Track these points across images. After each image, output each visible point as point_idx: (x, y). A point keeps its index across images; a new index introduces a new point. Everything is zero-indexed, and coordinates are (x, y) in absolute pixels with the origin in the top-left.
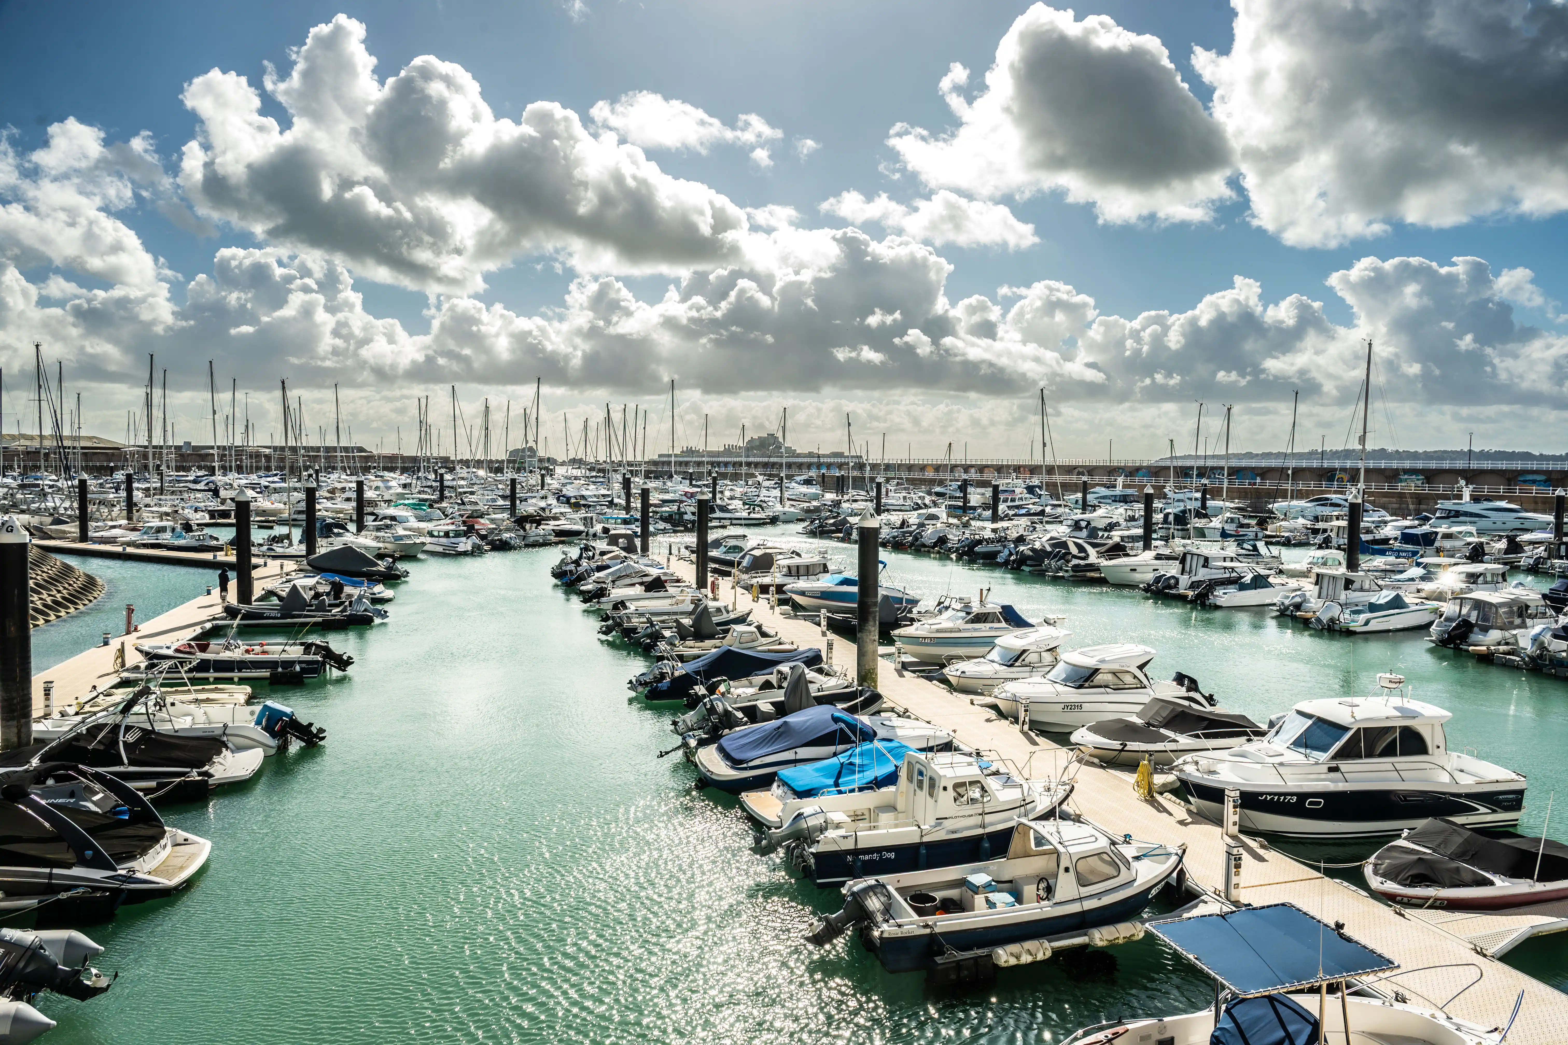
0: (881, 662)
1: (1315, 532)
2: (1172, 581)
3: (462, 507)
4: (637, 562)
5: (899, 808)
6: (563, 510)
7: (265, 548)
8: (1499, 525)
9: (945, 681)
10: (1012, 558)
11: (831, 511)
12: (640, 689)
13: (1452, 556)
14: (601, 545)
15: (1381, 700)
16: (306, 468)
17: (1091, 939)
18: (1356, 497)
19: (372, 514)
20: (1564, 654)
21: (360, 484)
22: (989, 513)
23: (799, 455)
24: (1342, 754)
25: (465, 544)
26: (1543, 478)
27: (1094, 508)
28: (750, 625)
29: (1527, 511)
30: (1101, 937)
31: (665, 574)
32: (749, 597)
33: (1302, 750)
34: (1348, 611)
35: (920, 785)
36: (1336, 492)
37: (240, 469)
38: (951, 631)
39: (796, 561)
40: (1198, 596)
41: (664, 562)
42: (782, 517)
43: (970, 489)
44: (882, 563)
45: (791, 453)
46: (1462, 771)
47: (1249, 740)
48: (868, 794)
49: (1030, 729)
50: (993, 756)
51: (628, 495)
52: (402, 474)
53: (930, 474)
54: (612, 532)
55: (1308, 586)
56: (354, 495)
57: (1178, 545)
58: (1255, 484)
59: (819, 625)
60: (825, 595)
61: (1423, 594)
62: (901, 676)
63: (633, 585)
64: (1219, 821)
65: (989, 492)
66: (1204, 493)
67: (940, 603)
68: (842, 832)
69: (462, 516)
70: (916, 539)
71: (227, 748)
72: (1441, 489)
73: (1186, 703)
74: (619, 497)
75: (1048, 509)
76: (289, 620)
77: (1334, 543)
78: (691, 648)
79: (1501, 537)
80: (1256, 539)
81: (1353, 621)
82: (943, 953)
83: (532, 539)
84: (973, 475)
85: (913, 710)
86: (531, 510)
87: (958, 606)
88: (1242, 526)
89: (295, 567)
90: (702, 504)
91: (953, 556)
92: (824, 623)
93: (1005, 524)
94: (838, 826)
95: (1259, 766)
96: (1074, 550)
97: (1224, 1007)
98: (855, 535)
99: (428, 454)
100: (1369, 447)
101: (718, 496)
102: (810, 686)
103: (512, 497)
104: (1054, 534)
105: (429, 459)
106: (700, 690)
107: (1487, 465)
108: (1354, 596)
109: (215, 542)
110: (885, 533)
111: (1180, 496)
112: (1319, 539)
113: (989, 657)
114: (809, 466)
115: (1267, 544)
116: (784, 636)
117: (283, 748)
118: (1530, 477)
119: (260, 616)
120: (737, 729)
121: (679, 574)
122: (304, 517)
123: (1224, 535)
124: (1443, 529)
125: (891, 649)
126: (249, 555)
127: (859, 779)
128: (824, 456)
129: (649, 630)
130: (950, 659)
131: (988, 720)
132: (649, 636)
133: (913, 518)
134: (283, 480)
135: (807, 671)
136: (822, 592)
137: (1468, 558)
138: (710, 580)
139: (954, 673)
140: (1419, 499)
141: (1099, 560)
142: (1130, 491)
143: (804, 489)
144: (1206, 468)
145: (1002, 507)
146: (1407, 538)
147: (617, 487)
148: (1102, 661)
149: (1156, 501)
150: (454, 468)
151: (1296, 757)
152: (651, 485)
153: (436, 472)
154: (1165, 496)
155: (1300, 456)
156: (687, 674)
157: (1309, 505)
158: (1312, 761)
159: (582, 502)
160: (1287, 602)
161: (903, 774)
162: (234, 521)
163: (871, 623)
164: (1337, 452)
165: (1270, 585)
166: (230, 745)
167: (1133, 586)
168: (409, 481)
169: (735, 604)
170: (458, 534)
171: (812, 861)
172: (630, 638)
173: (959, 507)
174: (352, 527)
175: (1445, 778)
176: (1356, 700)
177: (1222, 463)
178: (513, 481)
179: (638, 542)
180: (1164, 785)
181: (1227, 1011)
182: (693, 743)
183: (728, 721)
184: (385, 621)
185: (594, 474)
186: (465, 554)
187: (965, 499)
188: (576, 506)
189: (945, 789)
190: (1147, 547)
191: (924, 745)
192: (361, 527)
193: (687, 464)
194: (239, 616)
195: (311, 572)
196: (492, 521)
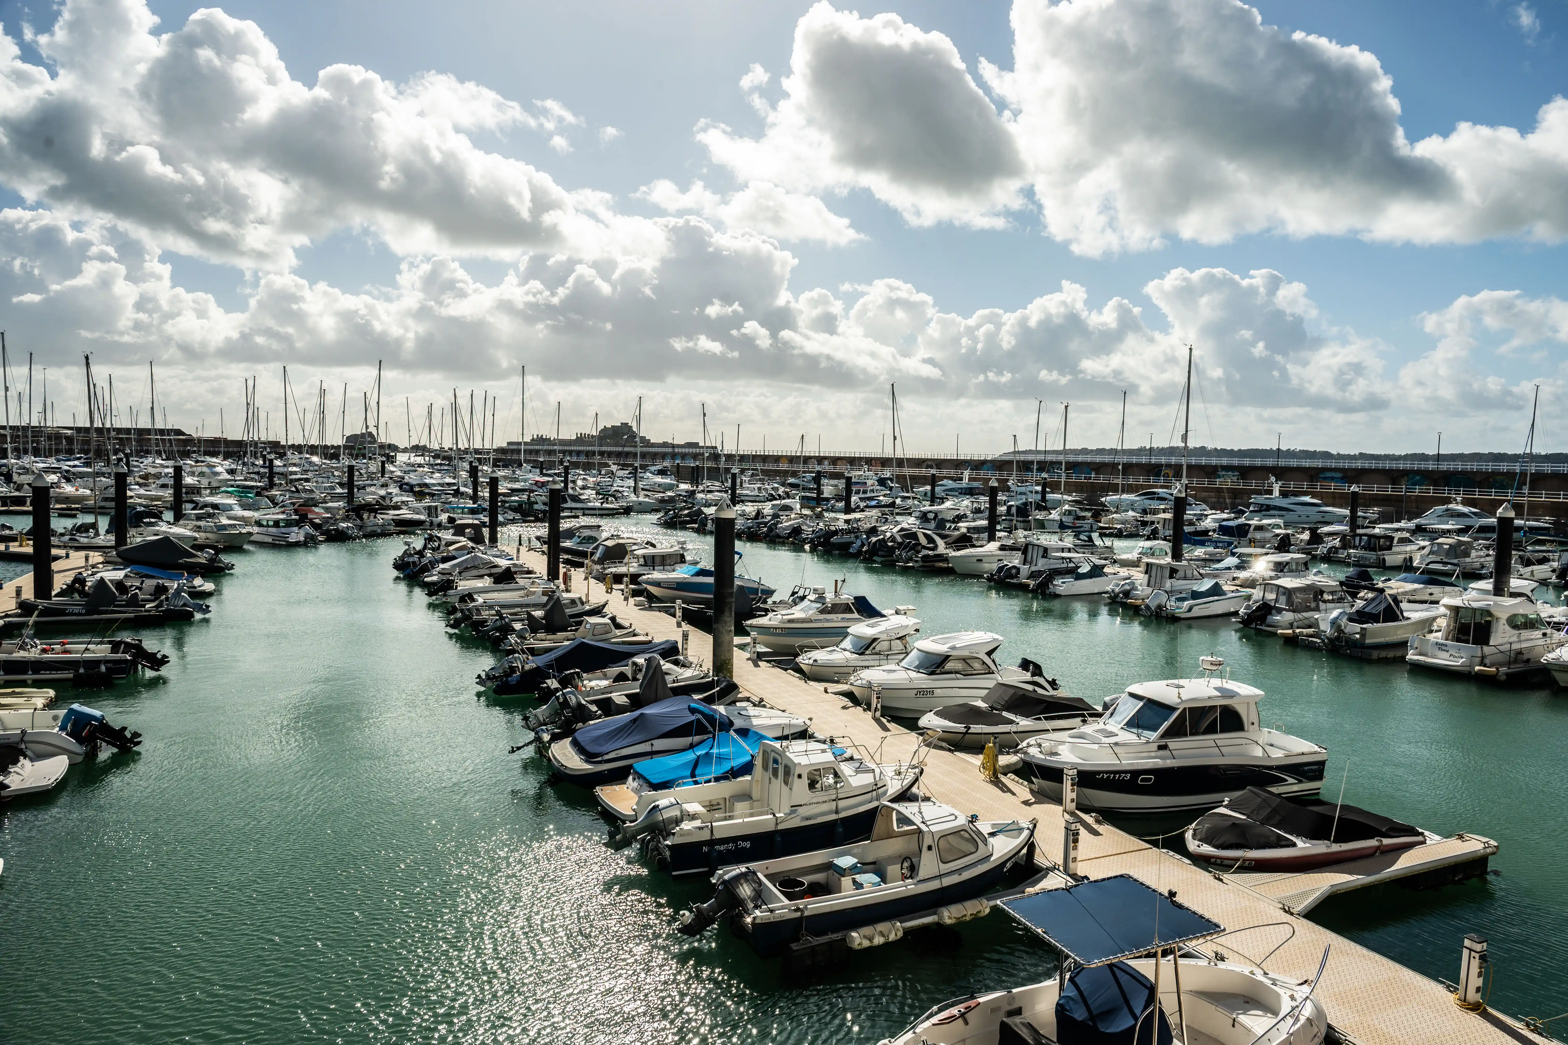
0: (736, 652)
1: (1144, 524)
2: (1014, 571)
3: (296, 495)
4: (484, 554)
5: (754, 796)
6: (405, 499)
7: (67, 538)
8: (1304, 518)
9: (798, 670)
10: (865, 549)
11: (685, 502)
12: (489, 684)
13: (1263, 547)
14: (447, 535)
15: (1202, 682)
16: (116, 452)
17: (941, 917)
18: (1180, 491)
19: (192, 502)
20: (1358, 636)
21: (178, 470)
22: (841, 505)
23: (654, 445)
24: (1170, 733)
25: (297, 535)
26: (1339, 475)
27: (943, 500)
28: (604, 617)
29: (1327, 505)
30: (949, 915)
31: (515, 565)
32: (601, 587)
33: (1135, 730)
34: (1173, 599)
35: (775, 773)
36: (1162, 487)
37: (36, 453)
38: (803, 621)
39: (651, 551)
40: (1039, 586)
41: (513, 553)
42: (635, 508)
43: (824, 481)
44: (738, 553)
45: (645, 442)
46: (1272, 745)
47: (1084, 721)
48: (724, 784)
49: (882, 716)
50: (846, 742)
51: (475, 485)
52: (225, 459)
53: (784, 466)
54: (459, 522)
55: (1139, 576)
56: (171, 482)
57: (1021, 535)
58: (1090, 478)
59: (674, 616)
60: (681, 586)
61: (1238, 582)
62: (757, 665)
63: (481, 577)
64: (1058, 800)
65: (841, 484)
66: (1044, 487)
67: (793, 594)
68: (698, 823)
69: (293, 504)
70: (771, 529)
71: (25, 757)
72: (1253, 484)
73: (1030, 687)
74: (465, 486)
75: (898, 501)
76: (95, 617)
77: (1161, 535)
78: (542, 641)
79: (1304, 529)
80: (1092, 530)
81: (1178, 608)
82: (798, 940)
83: (369, 529)
84: (827, 467)
85: (768, 700)
86: (370, 498)
87: (812, 597)
88: (1078, 518)
89: (101, 559)
90: (554, 493)
91: (807, 547)
92: (679, 613)
93: (857, 515)
94: (693, 817)
95: (1096, 747)
96: (923, 541)
97: (1067, 977)
98: (710, 526)
99: (256, 439)
100: (1191, 444)
101: (570, 485)
102: (667, 677)
103: (350, 485)
104: (905, 526)
105: (256, 443)
106: (553, 684)
107: (1294, 463)
108: (1179, 584)
109: (7, 532)
110: (740, 524)
111: (1023, 489)
112: (1147, 531)
113: (842, 645)
114: (664, 456)
115: (1102, 535)
116: (638, 627)
117: (92, 754)
118: (1329, 474)
119: (62, 612)
120: (591, 722)
121: (530, 565)
122: (113, 504)
123: (1062, 526)
124: (1254, 522)
125: (747, 640)
126: (49, 546)
127: (716, 770)
128: (679, 446)
129: (498, 623)
130: (803, 649)
131: (844, 708)
132: (497, 629)
133: (768, 509)
134: (87, 464)
135: (662, 662)
136: (678, 583)
137: (1276, 548)
138: (562, 570)
139: (807, 662)
140: (1235, 494)
141: (948, 551)
142: (975, 484)
143: (659, 479)
144: (1045, 462)
145: (854, 498)
146: (1224, 530)
147: (464, 474)
148: (953, 648)
149: (1000, 494)
150: (285, 454)
151: (1129, 737)
152: (500, 473)
153: (264, 457)
154: (1008, 489)
155: (1131, 452)
156: (538, 667)
157: (1138, 498)
158: (1143, 740)
159: (427, 491)
160: (1117, 590)
161: (758, 762)
162: (31, 508)
163: (727, 614)
164: (1163, 449)
165: (1105, 575)
166: (29, 753)
167: (979, 576)
168: (233, 466)
169: (587, 595)
170: (289, 524)
171: (668, 853)
172: (478, 632)
173: (813, 498)
174: (169, 516)
175: (1259, 753)
176: (1182, 682)
177: (1061, 458)
178: (351, 468)
179: (486, 532)
180: (1008, 766)
181: (1071, 979)
182: (546, 737)
183: (582, 714)
184: (207, 616)
185: (439, 461)
186: (297, 544)
187: (819, 492)
188: (420, 495)
189: (800, 776)
190: (992, 538)
191: (780, 734)
192: (179, 517)
193: (537, 452)
194: (36, 613)
195: (120, 564)
196: (327, 510)
